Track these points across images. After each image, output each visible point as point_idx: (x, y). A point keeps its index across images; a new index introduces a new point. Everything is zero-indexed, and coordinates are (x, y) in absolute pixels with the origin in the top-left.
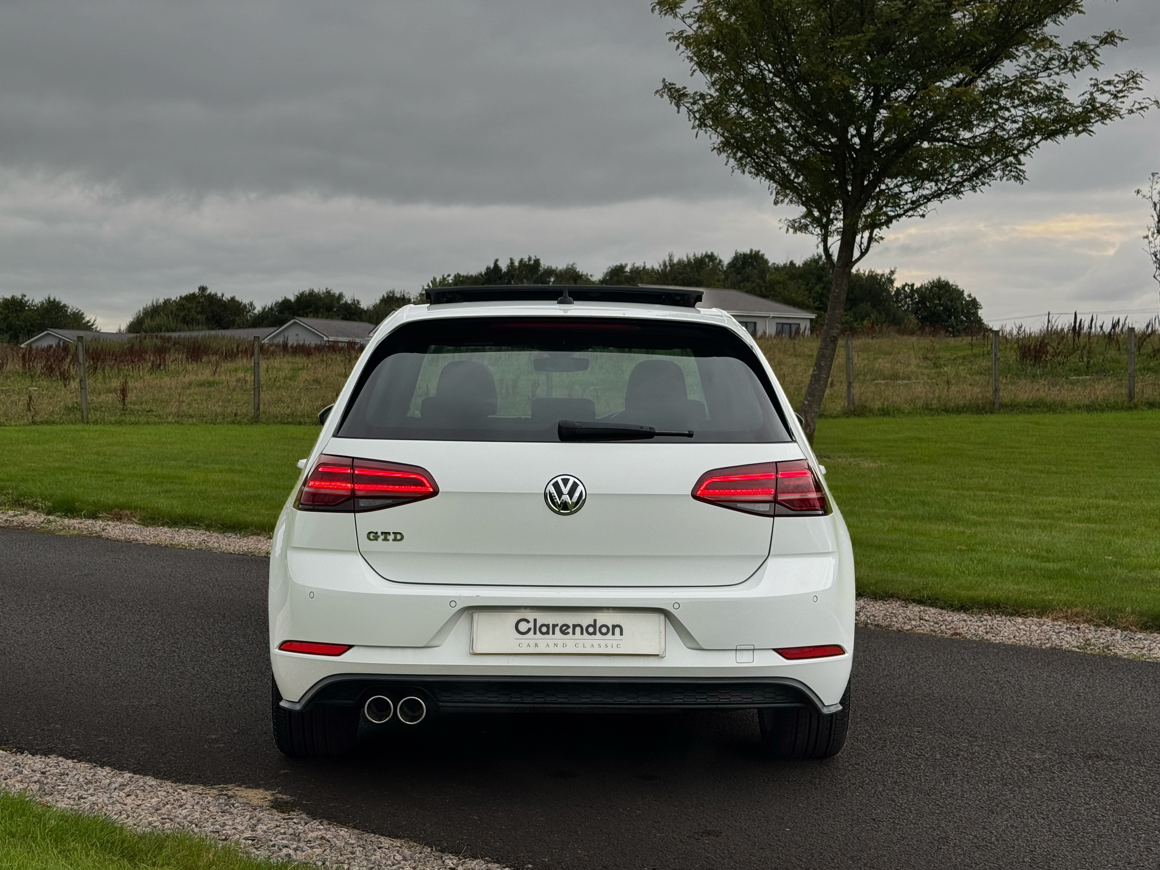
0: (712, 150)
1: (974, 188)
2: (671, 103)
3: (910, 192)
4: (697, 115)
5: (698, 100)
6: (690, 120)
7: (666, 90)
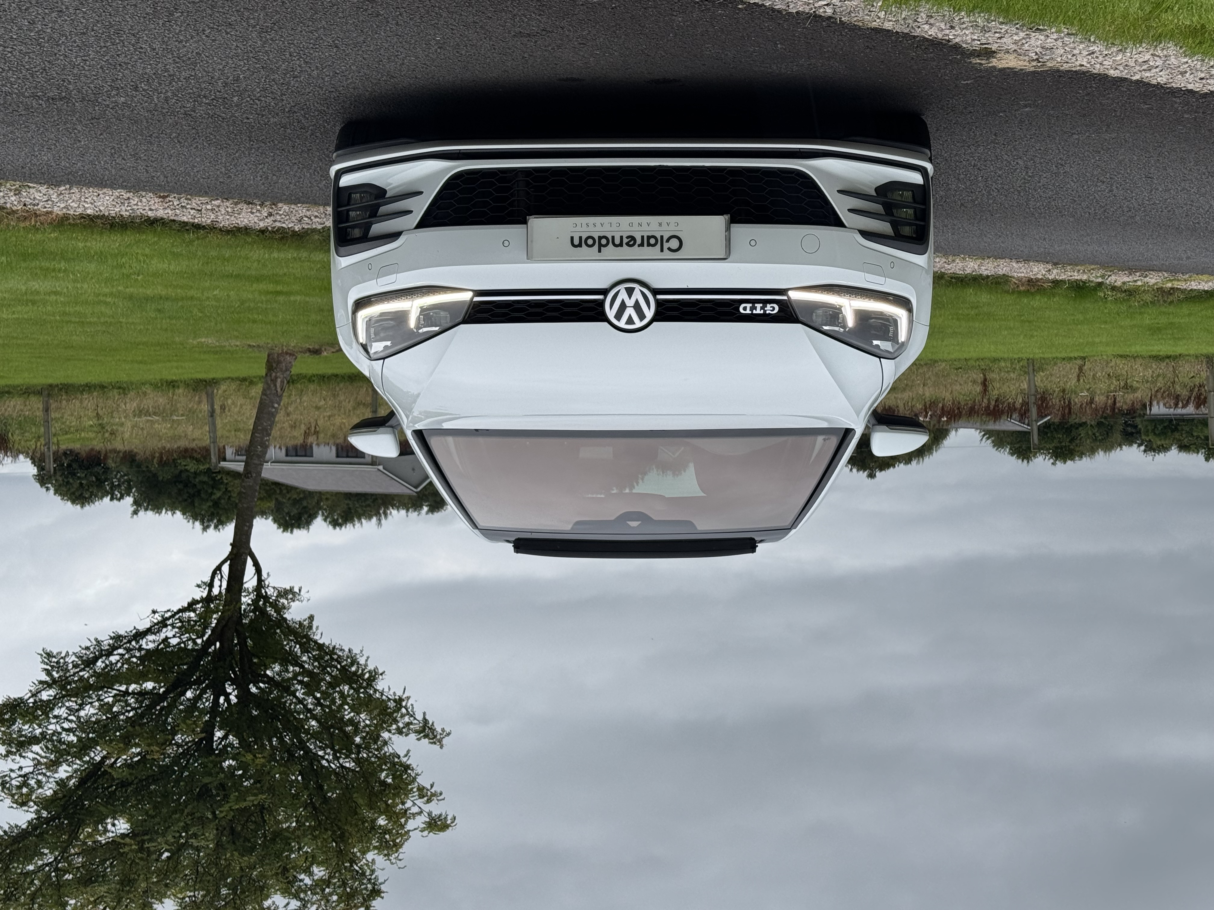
0: (384, 672)
1: (98, 642)
2: (433, 723)
3: (170, 638)
4: (404, 710)
5: (404, 728)
6: (412, 705)
7: (438, 737)
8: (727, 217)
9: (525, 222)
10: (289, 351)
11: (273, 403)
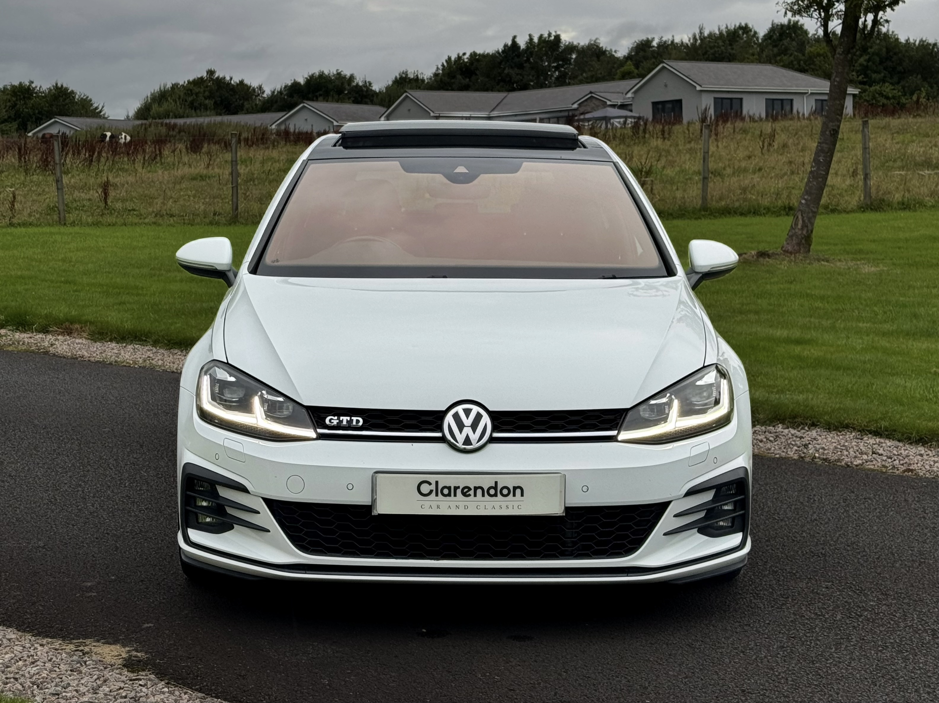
8: (375, 513)
9: (568, 509)
10: (789, 255)
11: (806, 204)
